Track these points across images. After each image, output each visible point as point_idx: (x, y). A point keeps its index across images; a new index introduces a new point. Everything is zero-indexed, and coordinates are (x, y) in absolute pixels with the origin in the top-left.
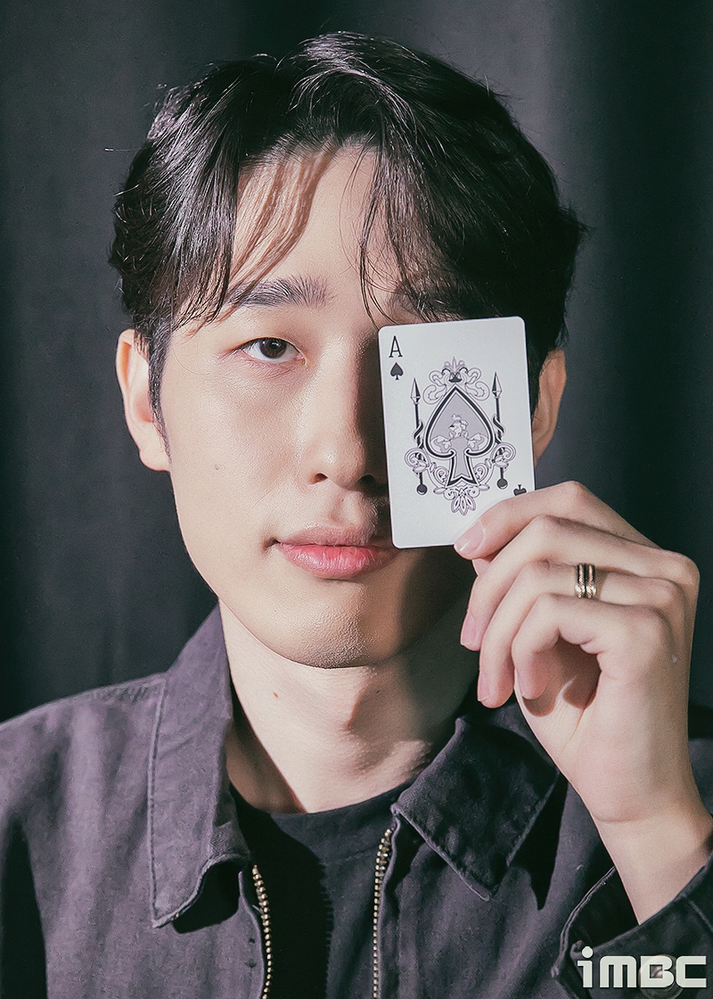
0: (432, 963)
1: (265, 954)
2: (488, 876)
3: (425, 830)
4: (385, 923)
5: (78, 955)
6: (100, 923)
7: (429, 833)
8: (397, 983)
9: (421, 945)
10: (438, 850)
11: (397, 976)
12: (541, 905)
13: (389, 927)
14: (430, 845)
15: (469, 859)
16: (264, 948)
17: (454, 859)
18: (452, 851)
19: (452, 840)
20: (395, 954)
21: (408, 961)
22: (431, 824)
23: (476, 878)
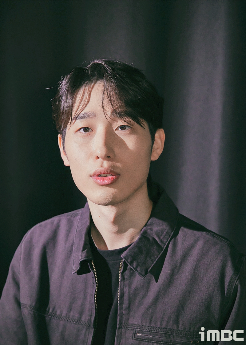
0: (132, 292)
1: (96, 281)
2: (143, 273)
3: (128, 262)
4: (121, 281)
5: (58, 279)
6: (63, 272)
7: (129, 263)
8: (123, 296)
9: (130, 287)
10: (131, 266)
11: (124, 294)
12: (157, 281)
13: (122, 282)
14: (129, 266)
15: (139, 269)
16: (96, 279)
17: (135, 269)
18: (134, 267)
19: (135, 264)
20: (123, 288)
21: (126, 290)
22: (129, 260)
23: (140, 274)
